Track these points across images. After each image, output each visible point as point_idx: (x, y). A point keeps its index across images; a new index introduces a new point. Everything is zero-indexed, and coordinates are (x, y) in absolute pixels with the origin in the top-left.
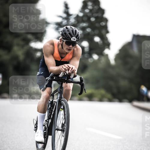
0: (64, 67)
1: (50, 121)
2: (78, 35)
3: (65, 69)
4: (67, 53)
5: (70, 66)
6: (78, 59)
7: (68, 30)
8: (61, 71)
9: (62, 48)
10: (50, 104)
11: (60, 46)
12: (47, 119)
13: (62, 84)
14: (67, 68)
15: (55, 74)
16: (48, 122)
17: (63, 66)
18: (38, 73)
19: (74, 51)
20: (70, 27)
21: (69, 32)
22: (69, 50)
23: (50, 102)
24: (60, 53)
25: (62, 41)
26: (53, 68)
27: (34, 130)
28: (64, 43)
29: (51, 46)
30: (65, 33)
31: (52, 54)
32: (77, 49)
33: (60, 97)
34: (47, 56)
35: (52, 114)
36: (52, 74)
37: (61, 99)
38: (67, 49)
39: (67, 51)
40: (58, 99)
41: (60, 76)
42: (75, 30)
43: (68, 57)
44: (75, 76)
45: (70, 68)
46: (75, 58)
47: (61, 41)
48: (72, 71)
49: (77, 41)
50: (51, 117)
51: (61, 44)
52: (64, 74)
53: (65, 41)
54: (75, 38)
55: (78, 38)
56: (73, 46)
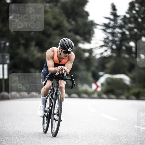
0: (59, 68)
2: (73, 46)
3: (59, 69)
4: (64, 58)
5: (63, 68)
6: (71, 63)
8: (56, 70)
9: (61, 55)
11: (59, 53)
13: (58, 81)
14: (61, 69)
15: (53, 73)
16: (50, 109)
17: (58, 67)
18: (42, 71)
19: (69, 56)
20: (67, 40)
22: (66, 57)
25: (61, 50)
26: (52, 69)
28: (62, 52)
29: (52, 53)
30: (63, 45)
31: (53, 58)
32: (71, 55)
34: (49, 59)
37: (57, 92)
39: (64, 57)
40: (55, 91)
41: (56, 74)
42: (70, 42)
43: (64, 61)
45: (63, 69)
47: (59, 50)
48: (65, 71)
49: (72, 50)
50: (51, 105)
51: (60, 52)
52: (59, 73)
53: (63, 50)
54: (71, 49)
55: (73, 49)
56: (69, 54)
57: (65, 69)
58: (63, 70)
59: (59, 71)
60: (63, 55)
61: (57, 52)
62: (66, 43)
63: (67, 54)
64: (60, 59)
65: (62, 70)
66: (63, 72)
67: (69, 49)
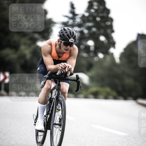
0: (61, 66)
1: (49, 116)
2: (75, 36)
3: (62, 67)
4: (64, 53)
7: (66, 32)
8: (58, 69)
9: (60, 48)
10: (49, 100)
11: (58, 46)
12: (46, 115)
13: (59, 82)
15: (53, 72)
16: (47, 117)
17: (60, 64)
20: (68, 28)
21: (67, 34)
23: (48, 98)
24: (58, 53)
25: (60, 42)
26: (51, 67)
27: (34, 125)
28: (62, 44)
29: (49, 46)
30: (63, 35)
31: (50, 53)
33: (57, 94)
35: (51, 109)
36: (49, 72)
37: (58, 96)
38: (65, 49)
40: (56, 95)
41: (57, 74)
42: (72, 31)
43: (65, 56)
44: (71, 74)
46: (72, 57)
47: (59, 42)
48: (69, 69)
50: (49, 112)
52: (61, 72)
53: (63, 42)
54: (73, 39)
55: (75, 40)
56: (70, 46)
57: (69, 67)
58: (67, 68)
59: (61, 70)
60: (63, 48)
61: (56, 45)
62: (66, 33)
63: (68, 46)
64: (59, 54)
65: (65, 68)
66: (67, 71)
67: (71, 39)
